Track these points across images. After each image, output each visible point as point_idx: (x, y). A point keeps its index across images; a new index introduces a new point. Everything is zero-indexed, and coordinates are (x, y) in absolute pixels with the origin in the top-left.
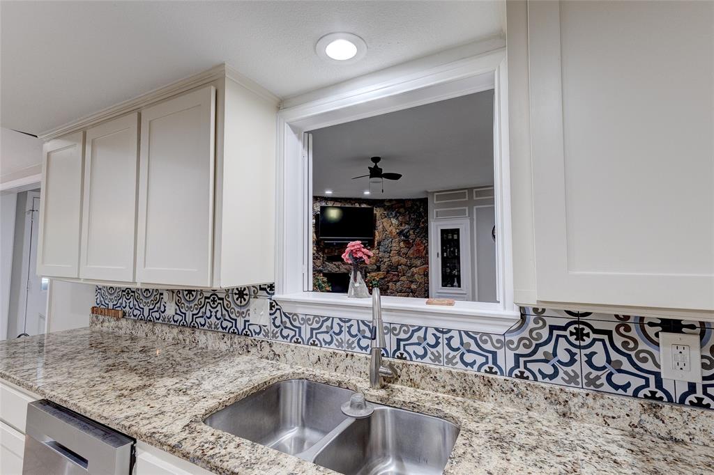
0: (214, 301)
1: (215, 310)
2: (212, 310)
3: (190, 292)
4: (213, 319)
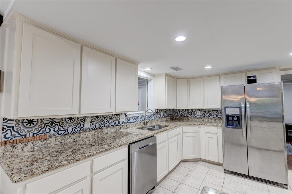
0: (108, 118)
1: (109, 121)
2: (107, 121)
3: (97, 116)
4: (108, 124)
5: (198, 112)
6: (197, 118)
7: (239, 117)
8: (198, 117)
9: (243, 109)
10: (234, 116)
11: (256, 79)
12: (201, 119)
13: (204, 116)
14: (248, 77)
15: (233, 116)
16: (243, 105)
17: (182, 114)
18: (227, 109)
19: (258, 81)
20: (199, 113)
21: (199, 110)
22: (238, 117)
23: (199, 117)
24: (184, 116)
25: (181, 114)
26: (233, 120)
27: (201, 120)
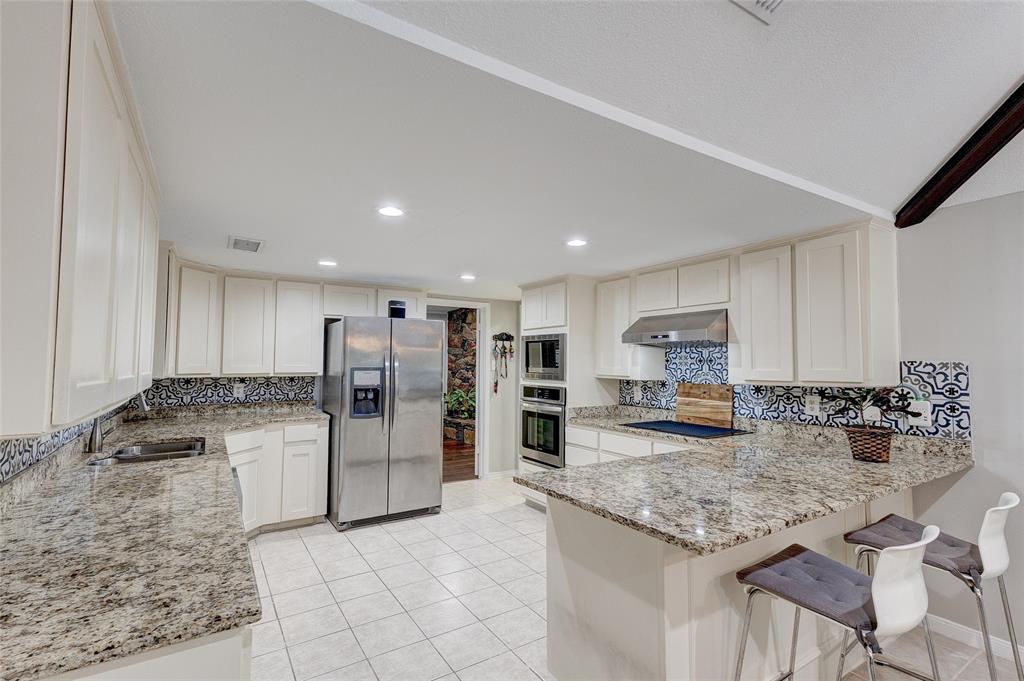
5: (237, 385)
6: (234, 408)
7: (377, 392)
8: (236, 402)
9: (388, 373)
10: (368, 390)
11: (404, 309)
12: (249, 407)
13: (257, 398)
14: (391, 303)
15: (366, 391)
16: (387, 364)
17: (170, 397)
18: (356, 372)
19: (408, 315)
20: (242, 390)
21: (242, 380)
22: (375, 391)
23: (242, 404)
24: (180, 405)
25: (164, 396)
26: (366, 398)
27: (247, 411)
